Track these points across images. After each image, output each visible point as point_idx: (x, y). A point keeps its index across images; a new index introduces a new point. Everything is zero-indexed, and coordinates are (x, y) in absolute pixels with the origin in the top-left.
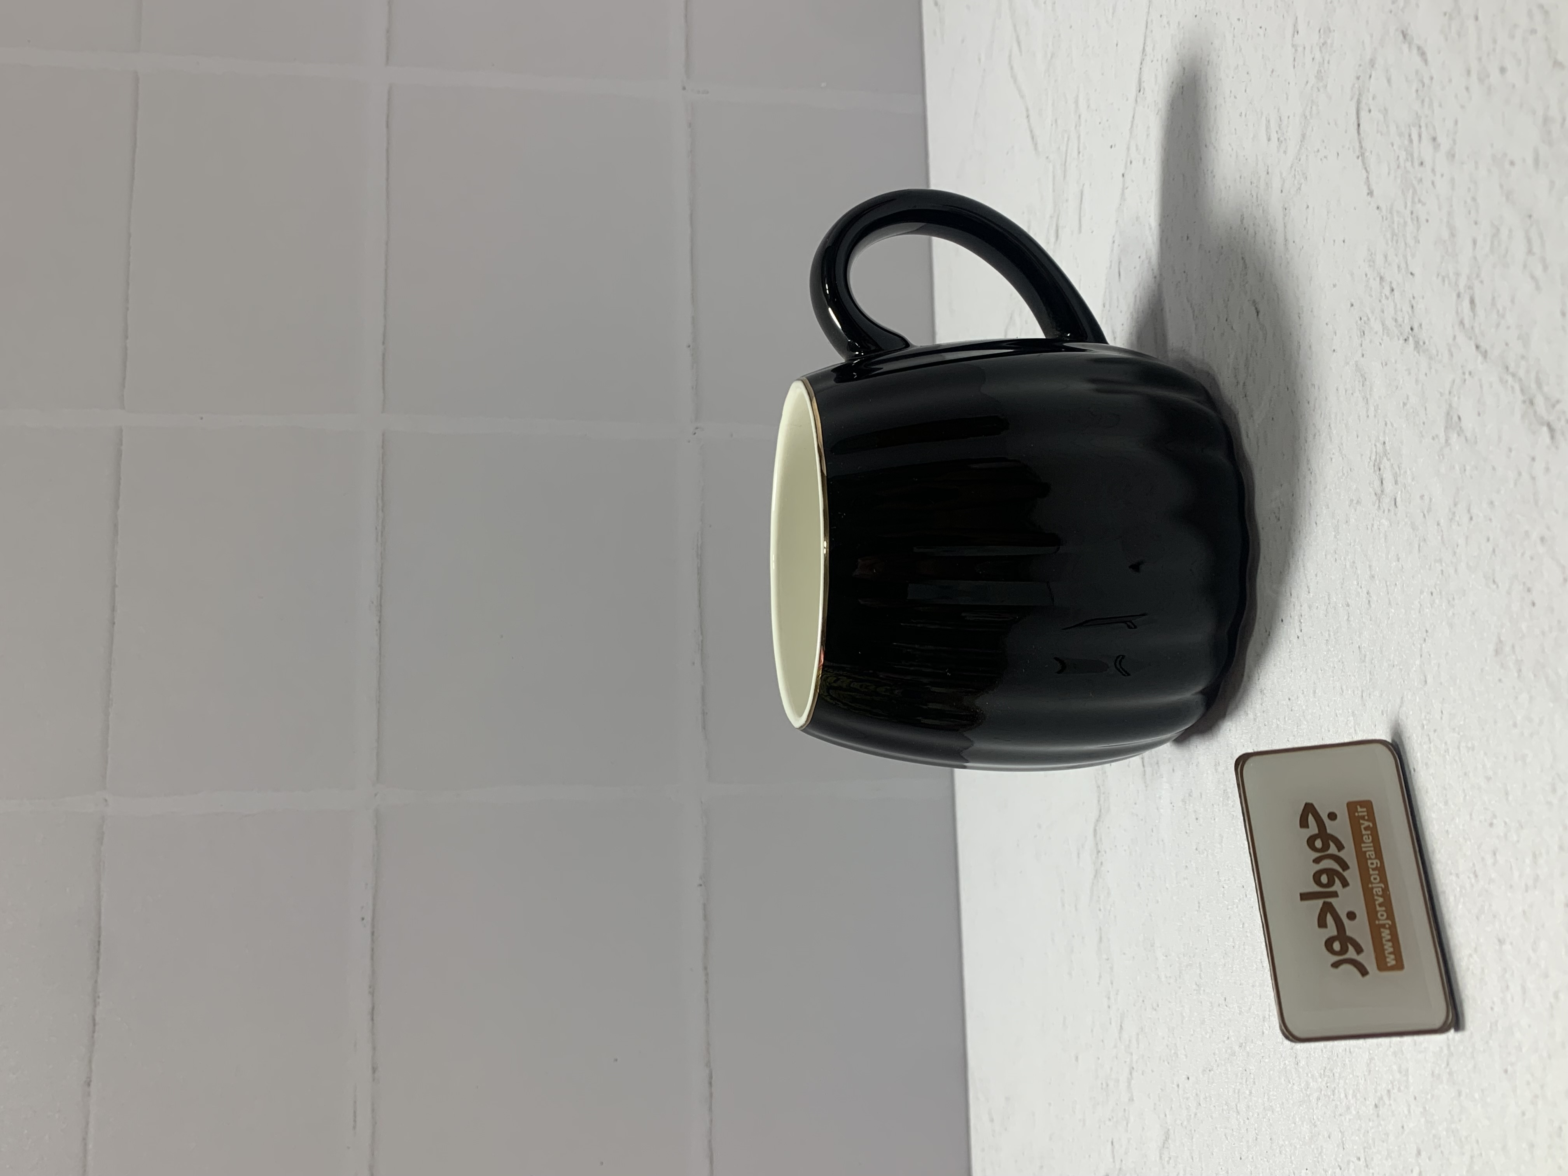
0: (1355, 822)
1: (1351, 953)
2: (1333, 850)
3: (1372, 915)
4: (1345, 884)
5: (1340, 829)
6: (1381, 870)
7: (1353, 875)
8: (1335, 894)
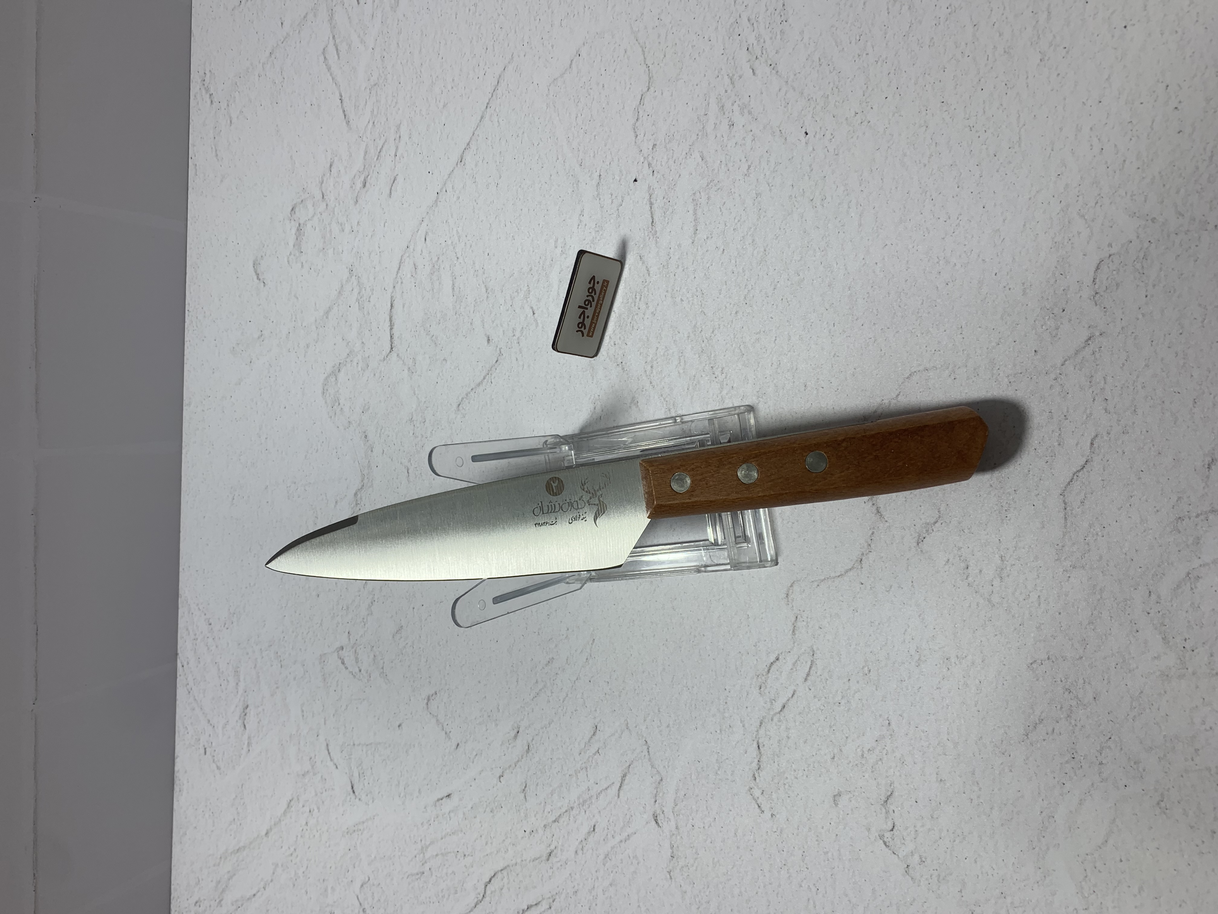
0: (603, 286)
1: (582, 329)
2: (593, 294)
3: (593, 319)
4: (591, 306)
5: (598, 287)
6: (601, 305)
7: (594, 304)
8: (587, 309)
